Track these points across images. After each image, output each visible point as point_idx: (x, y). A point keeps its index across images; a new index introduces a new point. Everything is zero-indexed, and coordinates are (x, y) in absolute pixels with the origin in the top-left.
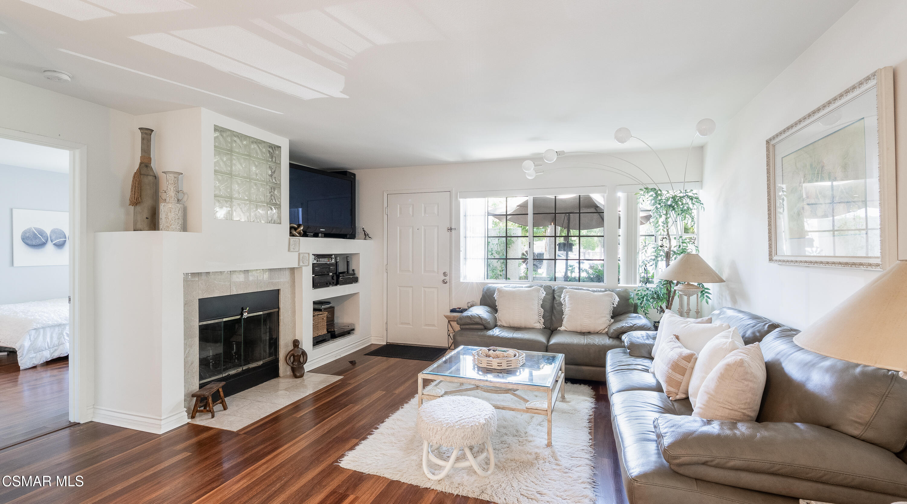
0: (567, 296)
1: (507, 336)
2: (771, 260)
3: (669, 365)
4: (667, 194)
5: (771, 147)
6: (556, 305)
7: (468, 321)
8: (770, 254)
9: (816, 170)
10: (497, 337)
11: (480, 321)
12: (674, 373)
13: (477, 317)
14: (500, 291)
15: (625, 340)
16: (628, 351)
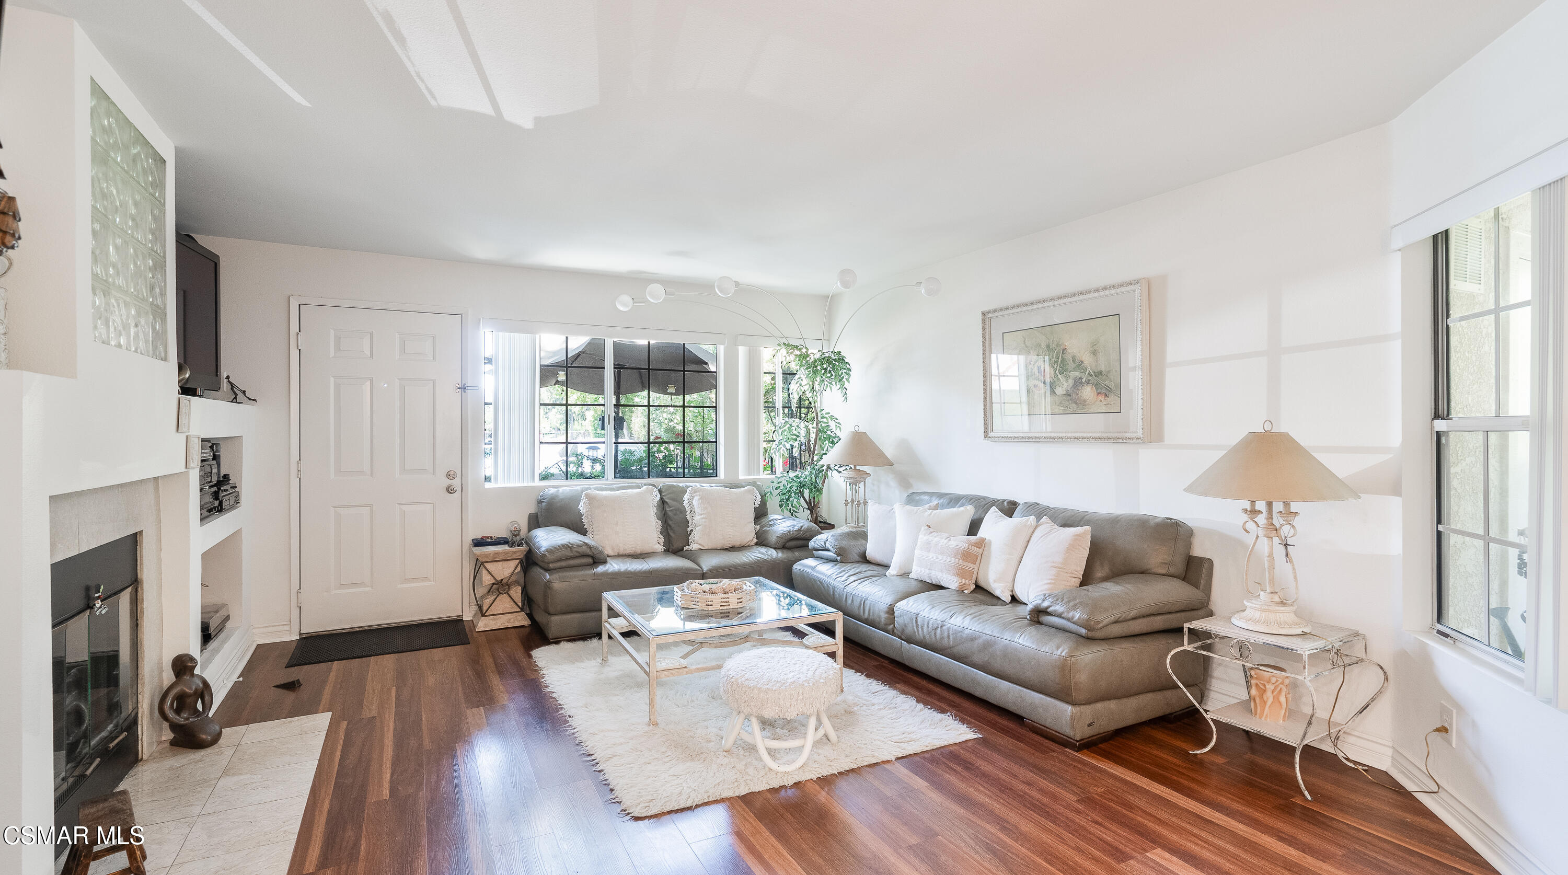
0: (696, 498)
1: (640, 568)
2: (986, 436)
3: (959, 556)
4: (814, 352)
5: (987, 320)
6: (670, 514)
7: (567, 554)
8: (986, 431)
9: (1056, 352)
10: (617, 575)
11: (588, 552)
12: (966, 563)
13: (582, 545)
14: (590, 498)
15: (828, 545)
16: (839, 558)
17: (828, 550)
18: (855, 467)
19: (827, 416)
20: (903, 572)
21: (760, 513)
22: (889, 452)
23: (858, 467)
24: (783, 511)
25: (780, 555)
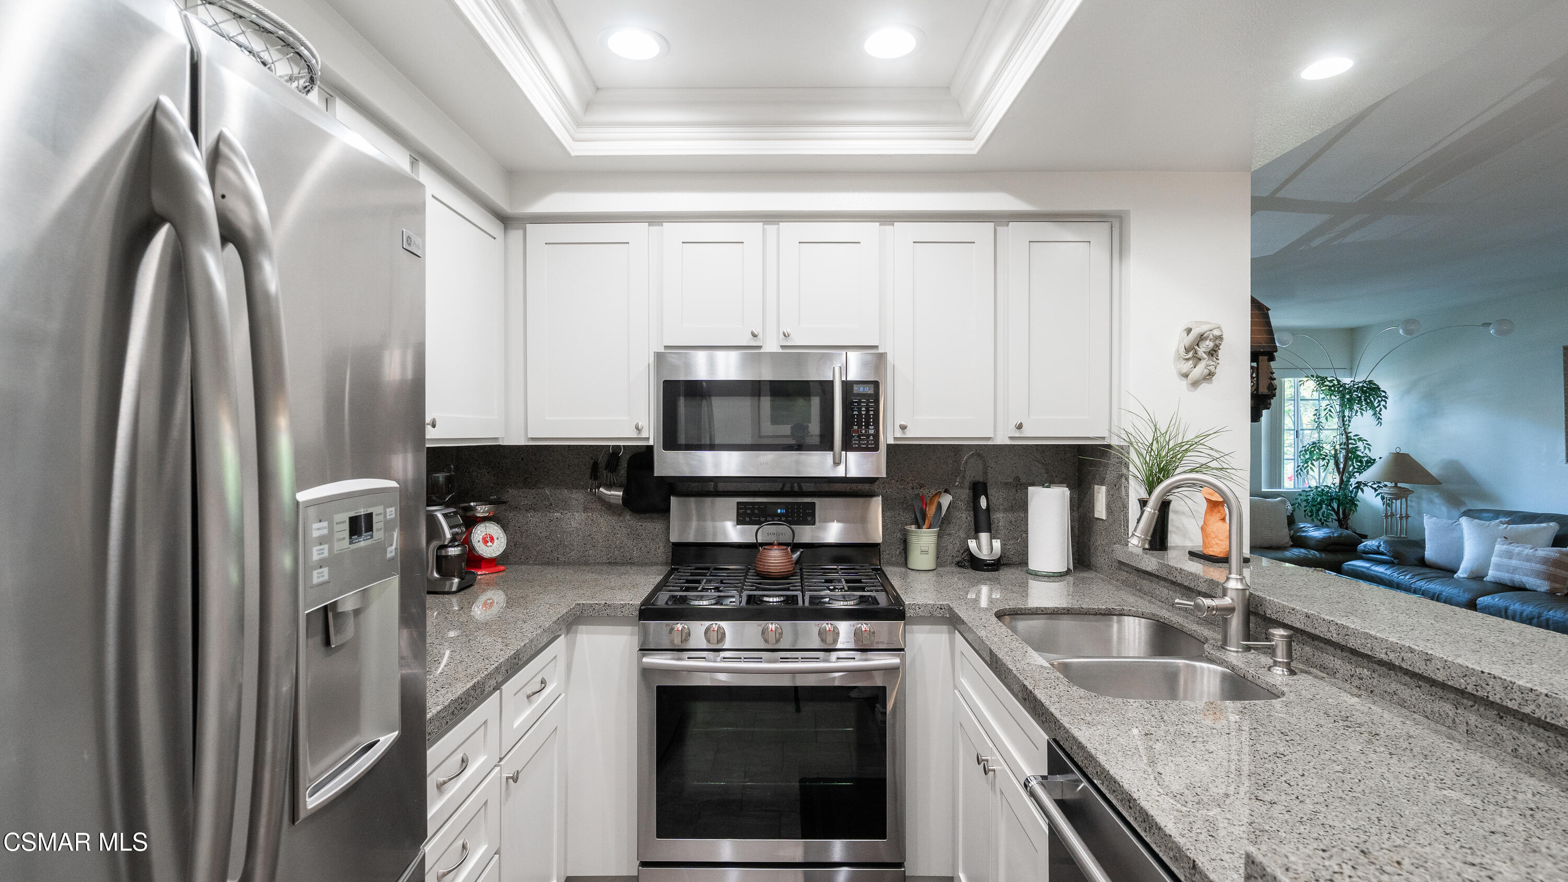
15: (1381, 549)
16: (1396, 561)
17: (1382, 554)
18: (1396, 484)
19: (1356, 438)
20: (1475, 576)
21: (1291, 521)
22: (1434, 471)
23: (1399, 485)
24: (1313, 520)
25: (1323, 555)
